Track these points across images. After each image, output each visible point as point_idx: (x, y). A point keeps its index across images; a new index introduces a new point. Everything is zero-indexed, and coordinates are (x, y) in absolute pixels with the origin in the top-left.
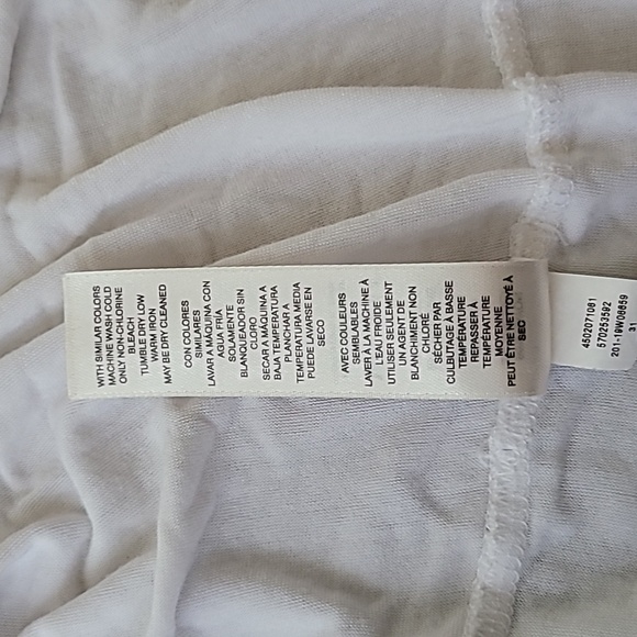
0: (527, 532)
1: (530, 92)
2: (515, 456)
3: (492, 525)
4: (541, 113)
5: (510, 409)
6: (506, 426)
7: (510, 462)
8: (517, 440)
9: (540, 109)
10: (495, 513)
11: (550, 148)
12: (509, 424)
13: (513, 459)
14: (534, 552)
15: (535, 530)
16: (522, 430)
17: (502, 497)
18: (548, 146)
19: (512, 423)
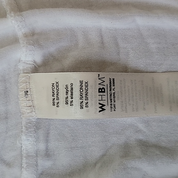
0: (37, 165)
1: (13, 20)
2: (31, 141)
3: (24, 165)
4: (18, 26)
5: (27, 126)
6: (27, 132)
7: (29, 143)
8: (31, 136)
9: (18, 25)
10: (25, 161)
11: (26, 36)
12: (27, 131)
13: (31, 142)
14: (40, 172)
15: (39, 164)
16: (32, 132)
17: (27, 155)
18: (25, 35)
19: (28, 130)
